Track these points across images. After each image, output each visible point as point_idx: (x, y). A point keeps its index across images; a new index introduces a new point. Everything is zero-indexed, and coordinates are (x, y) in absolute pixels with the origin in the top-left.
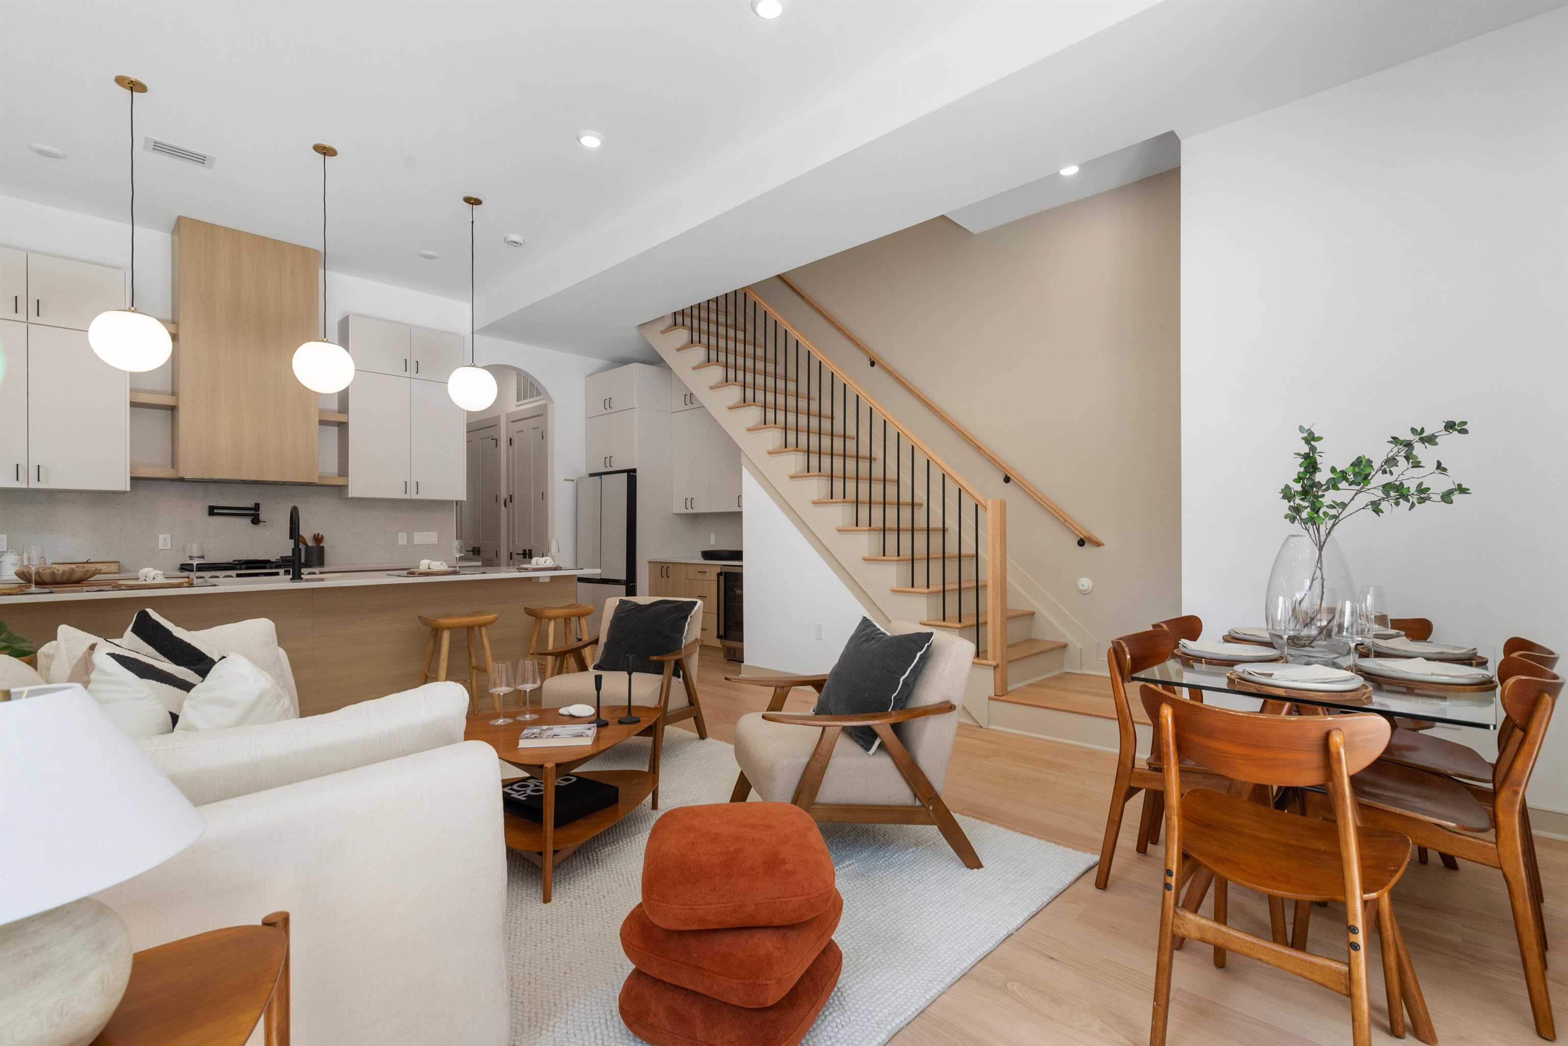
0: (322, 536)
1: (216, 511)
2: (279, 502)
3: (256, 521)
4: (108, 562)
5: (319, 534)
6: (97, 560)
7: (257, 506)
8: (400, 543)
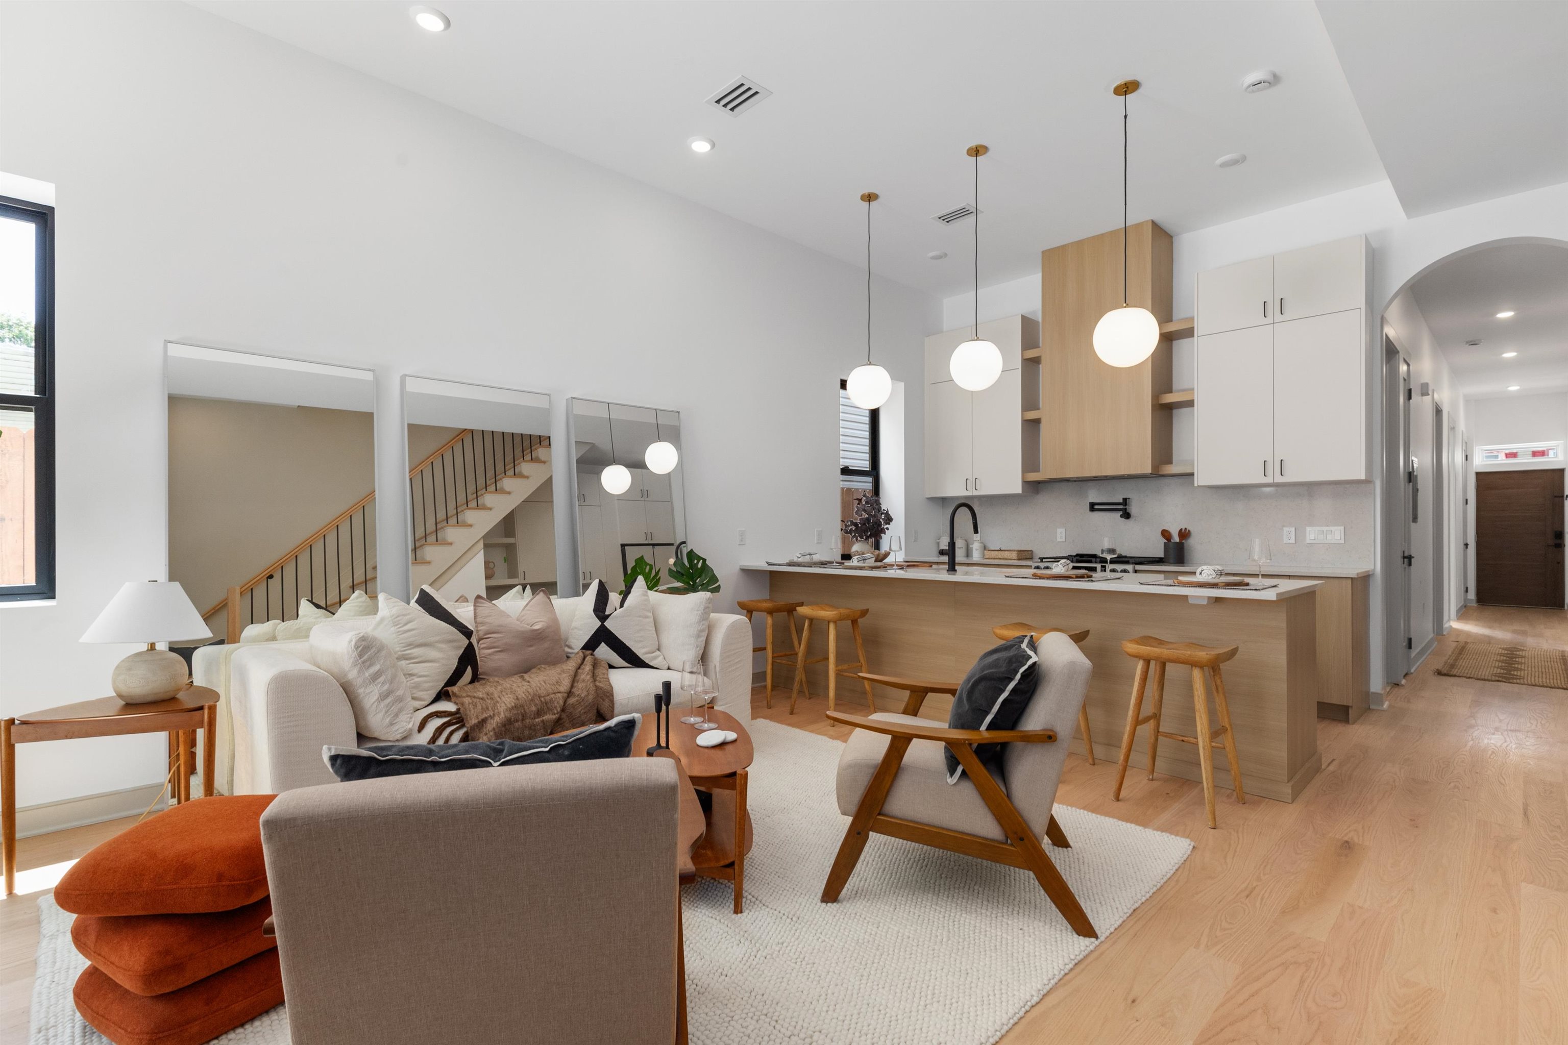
0: (1189, 531)
1: (1096, 507)
2: (1147, 496)
3: (1127, 515)
4: (1011, 551)
5: (1186, 529)
6: (1006, 549)
7: (1125, 501)
8: (1286, 541)
